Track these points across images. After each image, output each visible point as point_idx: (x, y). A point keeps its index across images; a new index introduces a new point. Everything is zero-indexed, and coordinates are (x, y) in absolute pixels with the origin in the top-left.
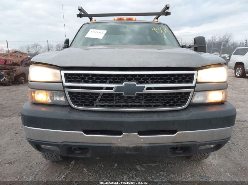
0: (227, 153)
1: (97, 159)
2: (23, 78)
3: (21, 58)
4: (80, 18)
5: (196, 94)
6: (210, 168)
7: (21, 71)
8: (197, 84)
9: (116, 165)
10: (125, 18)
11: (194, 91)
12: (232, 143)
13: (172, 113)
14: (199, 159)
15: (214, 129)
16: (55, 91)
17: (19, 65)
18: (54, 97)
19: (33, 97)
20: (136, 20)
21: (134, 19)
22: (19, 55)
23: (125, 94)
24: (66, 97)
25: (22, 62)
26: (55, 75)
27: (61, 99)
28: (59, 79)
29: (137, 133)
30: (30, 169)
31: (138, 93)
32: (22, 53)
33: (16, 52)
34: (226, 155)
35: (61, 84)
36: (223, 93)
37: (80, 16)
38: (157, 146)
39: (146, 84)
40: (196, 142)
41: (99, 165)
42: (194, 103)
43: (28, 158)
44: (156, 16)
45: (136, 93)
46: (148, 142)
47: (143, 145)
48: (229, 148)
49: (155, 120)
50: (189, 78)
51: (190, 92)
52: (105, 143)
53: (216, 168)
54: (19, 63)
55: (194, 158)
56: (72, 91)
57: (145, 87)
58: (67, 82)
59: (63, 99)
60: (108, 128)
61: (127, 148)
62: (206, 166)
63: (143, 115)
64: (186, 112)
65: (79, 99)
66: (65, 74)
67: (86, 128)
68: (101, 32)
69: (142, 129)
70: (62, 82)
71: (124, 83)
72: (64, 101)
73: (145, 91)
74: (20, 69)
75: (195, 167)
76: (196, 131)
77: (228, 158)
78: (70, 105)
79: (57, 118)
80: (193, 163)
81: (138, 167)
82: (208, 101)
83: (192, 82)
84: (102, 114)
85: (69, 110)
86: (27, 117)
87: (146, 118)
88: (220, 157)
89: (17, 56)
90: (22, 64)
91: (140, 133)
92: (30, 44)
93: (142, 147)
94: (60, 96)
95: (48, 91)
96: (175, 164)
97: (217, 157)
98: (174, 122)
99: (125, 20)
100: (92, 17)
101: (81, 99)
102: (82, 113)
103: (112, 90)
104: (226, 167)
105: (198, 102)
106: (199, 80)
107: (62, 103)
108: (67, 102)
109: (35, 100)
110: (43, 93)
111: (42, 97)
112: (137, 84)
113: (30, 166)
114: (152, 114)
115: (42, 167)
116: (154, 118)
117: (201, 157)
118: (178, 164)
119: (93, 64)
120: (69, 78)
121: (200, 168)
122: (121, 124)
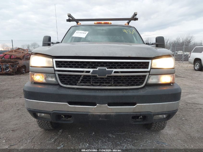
0: (180, 126)
1: (79, 128)
2: (24, 69)
3: (23, 53)
4: (69, 22)
5: (151, 77)
6: (166, 136)
7: (23, 63)
8: (151, 70)
9: (93, 133)
10: (103, 22)
11: (149, 75)
12: (186, 120)
13: (133, 90)
14: (158, 129)
15: (164, 102)
16: (49, 73)
17: (21, 59)
18: (47, 78)
19: (32, 78)
20: (111, 24)
21: (110, 23)
22: (22, 51)
23: (99, 76)
24: (56, 78)
25: (24, 57)
26: (49, 62)
27: (53, 80)
28: (51, 65)
29: (107, 105)
30: (28, 135)
31: (108, 75)
32: (24, 50)
33: (19, 49)
34: (180, 128)
35: (53, 68)
36: (171, 76)
37: (69, 21)
38: (121, 114)
39: (113, 69)
40: (151, 112)
41: (81, 133)
42: (149, 84)
43: (27, 127)
44: (128, 21)
45: (107, 75)
46: (115, 111)
47: (112, 114)
48: (183, 123)
49: (120, 95)
50: (146, 65)
51: (147, 75)
52: (84, 111)
53: (171, 137)
54: (21, 58)
55: (154, 128)
56: (60, 74)
57: (113, 71)
58: (57, 67)
59: (54, 79)
60: (86, 100)
61: (100, 116)
62: (163, 135)
63: (112, 92)
64: (143, 90)
65: (66, 80)
66: (56, 62)
67: (70, 100)
68: (84, 32)
69: (110, 101)
70: (54, 67)
71: (98, 68)
72: (55, 81)
73: (113, 74)
74: (22, 63)
75: (154, 135)
76: (150, 104)
77: (181, 130)
78: (59, 84)
79: (49, 93)
80: (153, 133)
81: (110, 135)
82: (160, 83)
83: (148, 68)
84: (82, 91)
85: (58, 87)
86: (28, 92)
87: (113, 94)
88: (175, 129)
89: (20, 52)
90: (23, 58)
91: (109, 105)
92: (30, 43)
93: (111, 115)
94: (52, 77)
95: (43, 74)
96: (138, 133)
97: (172, 129)
98: (133, 97)
99: (103, 24)
100: (78, 21)
101: (67, 80)
102: (67, 90)
103: (89, 73)
104: (178, 136)
105: (153, 83)
106: (153, 67)
107: (53, 83)
108: (57, 82)
109: (34, 80)
110: (40, 76)
111: (39, 78)
112: (107, 69)
113: (28, 132)
114: (118, 91)
115: (37, 133)
116: (119, 93)
117: (159, 128)
118: (141, 133)
119: (76, 54)
120: (59, 64)
121: (158, 136)
122: (95, 97)
